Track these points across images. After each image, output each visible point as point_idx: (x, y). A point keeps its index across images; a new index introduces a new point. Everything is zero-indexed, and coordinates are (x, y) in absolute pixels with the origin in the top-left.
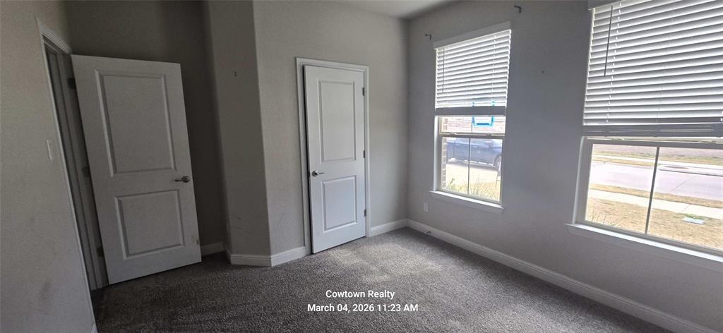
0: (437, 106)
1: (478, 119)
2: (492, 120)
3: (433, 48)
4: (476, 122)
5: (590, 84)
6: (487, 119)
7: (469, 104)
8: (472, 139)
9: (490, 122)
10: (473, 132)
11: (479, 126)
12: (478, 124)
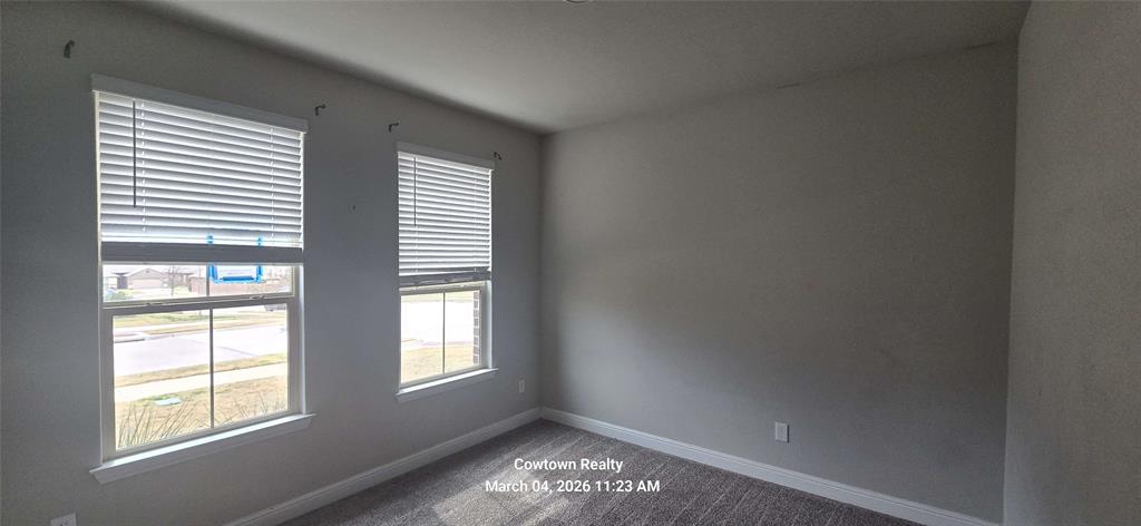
0: (106, 236)
1: (224, 270)
2: (260, 272)
3: (88, 88)
4: (220, 275)
5: (403, 231)
6: (249, 270)
7: (201, 239)
8: (216, 312)
9: (254, 276)
10: (211, 295)
11: (229, 283)
12: (225, 279)
